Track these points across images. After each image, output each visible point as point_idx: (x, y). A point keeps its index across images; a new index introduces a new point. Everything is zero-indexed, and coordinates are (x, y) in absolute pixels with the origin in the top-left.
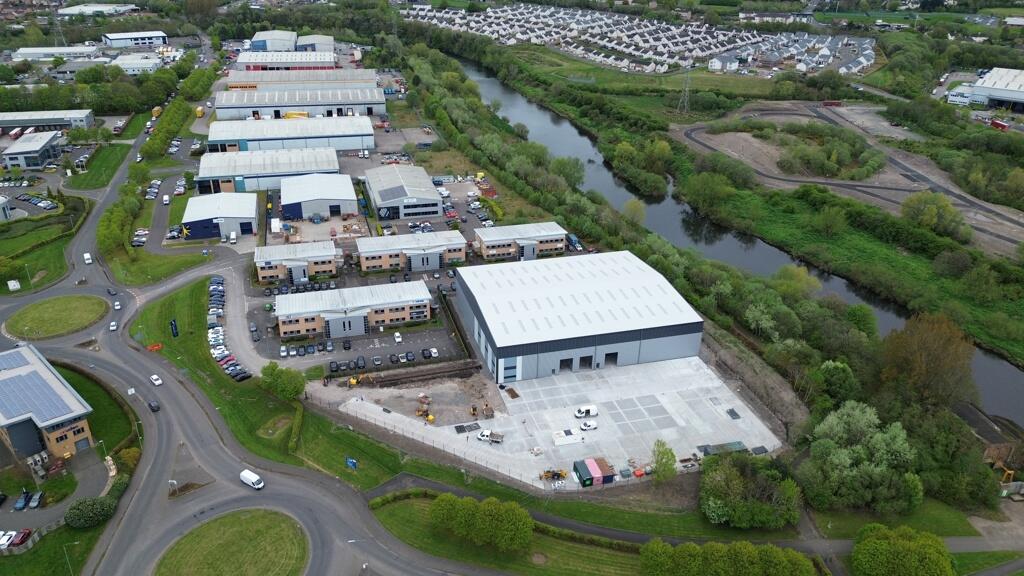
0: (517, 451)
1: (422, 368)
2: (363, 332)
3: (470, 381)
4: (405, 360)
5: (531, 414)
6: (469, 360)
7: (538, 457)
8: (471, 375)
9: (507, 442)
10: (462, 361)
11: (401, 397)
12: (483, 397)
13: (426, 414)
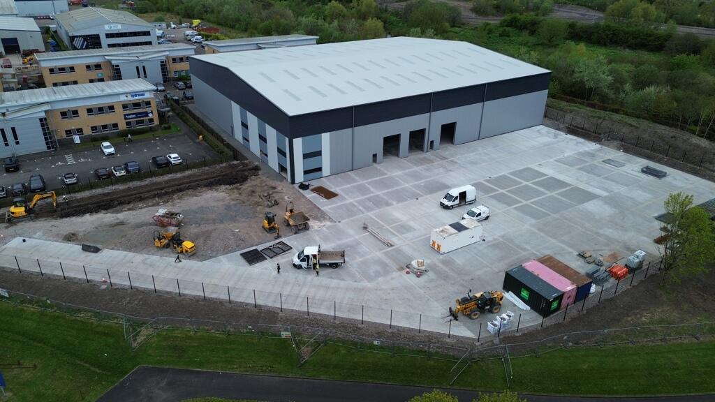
0: (378, 274)
1: (155, 179)
2: (44, 148)
3: (247, 186)
4: (123, 173)
5: (371, 214)
6: (235, 162)
7: (423, 278)
8: (244, 179)
9: (353, 262)
10: (224, 165)
11: (121, 223)
12: (277, 203)
13: (176, 241)
